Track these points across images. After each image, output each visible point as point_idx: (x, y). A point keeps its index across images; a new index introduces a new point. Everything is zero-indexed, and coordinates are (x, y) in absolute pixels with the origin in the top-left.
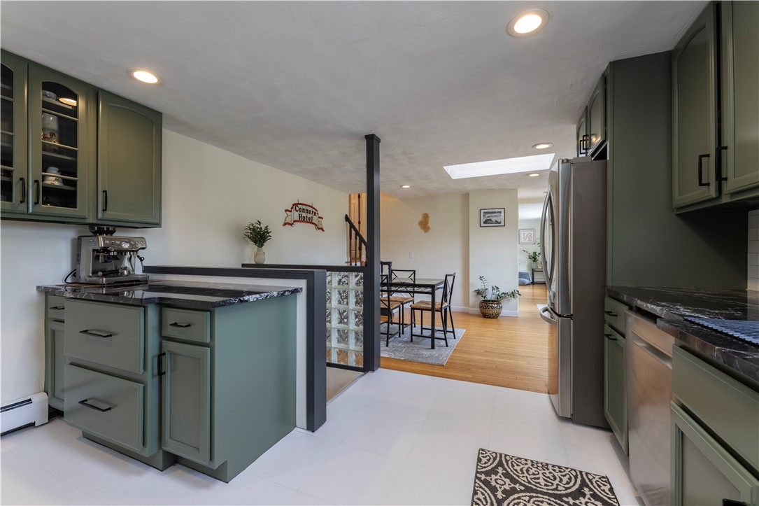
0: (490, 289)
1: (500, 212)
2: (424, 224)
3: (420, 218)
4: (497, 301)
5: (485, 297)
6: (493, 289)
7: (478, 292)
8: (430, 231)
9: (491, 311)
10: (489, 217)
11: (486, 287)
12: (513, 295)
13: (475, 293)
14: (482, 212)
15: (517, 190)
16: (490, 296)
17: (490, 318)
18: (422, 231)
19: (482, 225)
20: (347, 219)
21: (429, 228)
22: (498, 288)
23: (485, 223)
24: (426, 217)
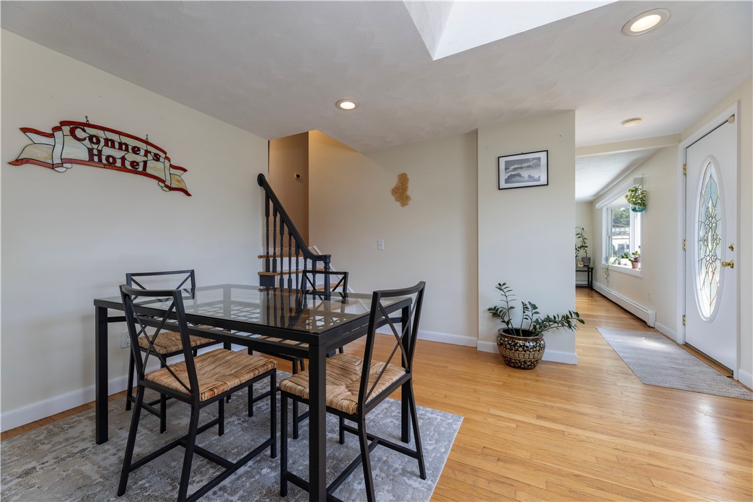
0: (519, 309)
1: (539, 159)
2: (401, 193)
3: (393, 182)
4: (533, 333)
5: (508, 323)
6: (525, 308)
7: (495, 313)
8: (410, 203)
9: (521, 356)
10: (515, 169)
11: (511, 304)
12: (566, 320)
13: (489, 314)
14: (502, 161)
15: (574, 110)
16: (517, 321)
17: (520, 368)
18: (398, 204)
19: (503, 185)
20: (261, 180)
21: (408, 198)
22: (534, 307)
23: (507, 181)
24: (403, 179)
